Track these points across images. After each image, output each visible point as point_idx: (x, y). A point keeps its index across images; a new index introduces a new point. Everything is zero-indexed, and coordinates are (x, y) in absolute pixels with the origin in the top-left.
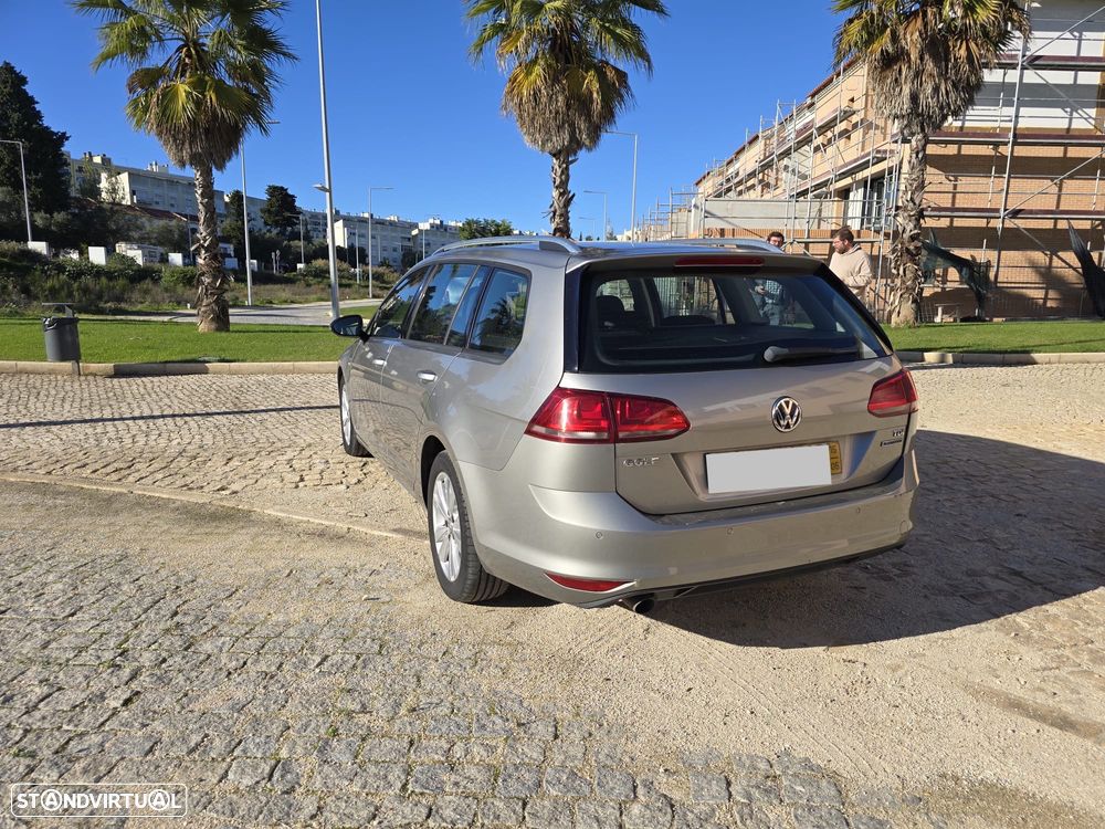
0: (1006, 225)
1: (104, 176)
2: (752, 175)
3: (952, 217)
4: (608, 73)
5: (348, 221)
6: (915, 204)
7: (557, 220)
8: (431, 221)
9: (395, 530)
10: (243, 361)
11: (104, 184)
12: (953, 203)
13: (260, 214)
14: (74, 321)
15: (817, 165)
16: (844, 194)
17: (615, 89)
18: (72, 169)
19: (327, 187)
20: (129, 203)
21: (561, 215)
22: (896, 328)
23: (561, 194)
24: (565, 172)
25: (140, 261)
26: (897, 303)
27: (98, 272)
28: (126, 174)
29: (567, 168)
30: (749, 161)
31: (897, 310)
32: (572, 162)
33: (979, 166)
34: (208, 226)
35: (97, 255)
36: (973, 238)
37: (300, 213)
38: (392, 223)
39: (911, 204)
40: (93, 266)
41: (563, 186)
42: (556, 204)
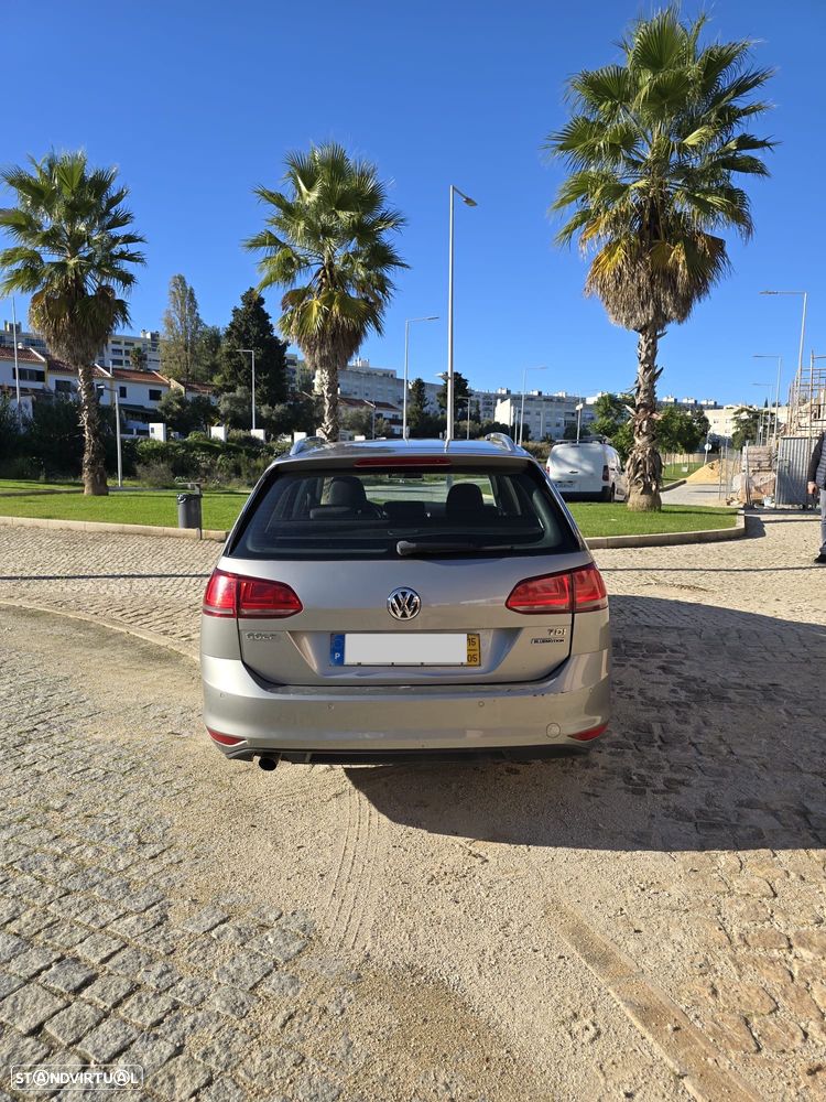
4: (699, 243)
5: (516, 400)
7: (641, 395)
8: (598, 395)
14: (200, 497)
17: (706, 260)
21: (645, 391)
23: (646, 370)
24: (653, 348)
29: (654, 343)
32: (660, 336)
37: (471, 395)
41: (649, 362)
42: (640, 380)
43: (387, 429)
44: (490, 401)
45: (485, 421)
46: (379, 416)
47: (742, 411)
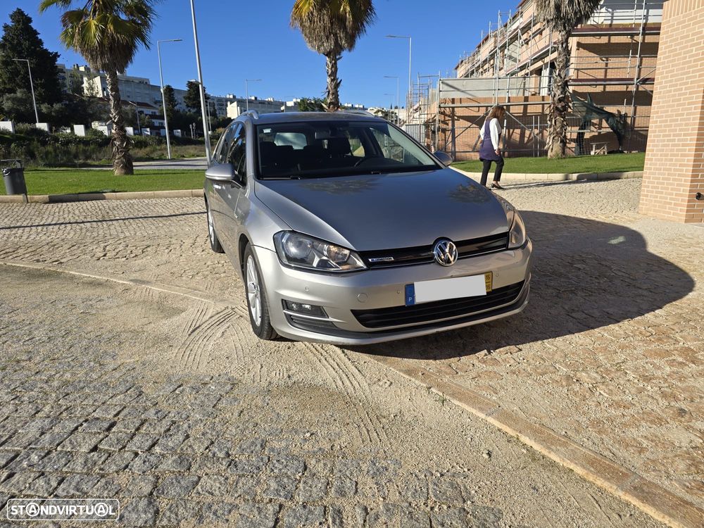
0: (640, 89)
1: (85, 79)
2: (485, 62)
3: (605, 85)
5: (241, 103)
6: (561, 78)
7: (331, 97)
8: (295, 100)
9: (131, 280)
10: (126, 191)
11: (85, 85)
12: (606, 75)
13: (184, 100)
14: (22, 170)
15: (524, 53)
16: (538, 72)
17: (362, 11)
18: (67, 75)
19: (200, 81)
20: (101, 96)
21: (333, 94)
22: (550, 159)
23: (332, 80)
24: (334, 66)
25: (106, 133)
26: (551, 143)
27: (80, 141)
28: (99, 77)
29: (335, 63)
30: (485, 53)
31: (551, 147)
32: (339, 59)
33: (622, 50)
34: (116, 109)
35: (79, 130)
36: (617, 98)
37: (209, 98)
38: (269, 103)
39: (559, 78)
40: (77, 137)
41: (333, 75)
42: (329, 87)
43: (148, 122)
44: (223, 103)
45: (221, 117)
46: (141, 112)
47: (378, 111)
